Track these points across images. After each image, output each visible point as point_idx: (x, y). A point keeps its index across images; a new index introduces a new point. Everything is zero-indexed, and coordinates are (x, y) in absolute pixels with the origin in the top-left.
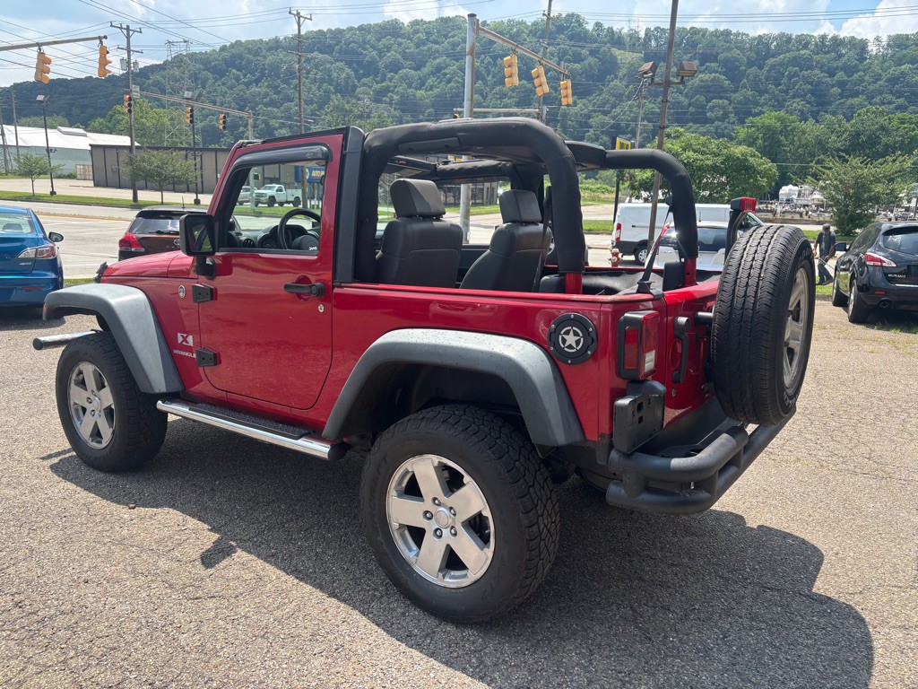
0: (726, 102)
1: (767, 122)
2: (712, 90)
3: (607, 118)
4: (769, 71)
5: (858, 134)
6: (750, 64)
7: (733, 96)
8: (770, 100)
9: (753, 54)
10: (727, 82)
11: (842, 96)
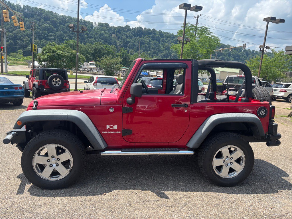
0: (54, 34)
1: (71, 43)
2: (49, 30)
3: (11, 34)
4: (66, 27)
5: (96, 49)
6: (61, 24)
7: (57, 33)
8: (68, 36)
9: (61, 21)
10: (54, 28)
11: (88, 38)
